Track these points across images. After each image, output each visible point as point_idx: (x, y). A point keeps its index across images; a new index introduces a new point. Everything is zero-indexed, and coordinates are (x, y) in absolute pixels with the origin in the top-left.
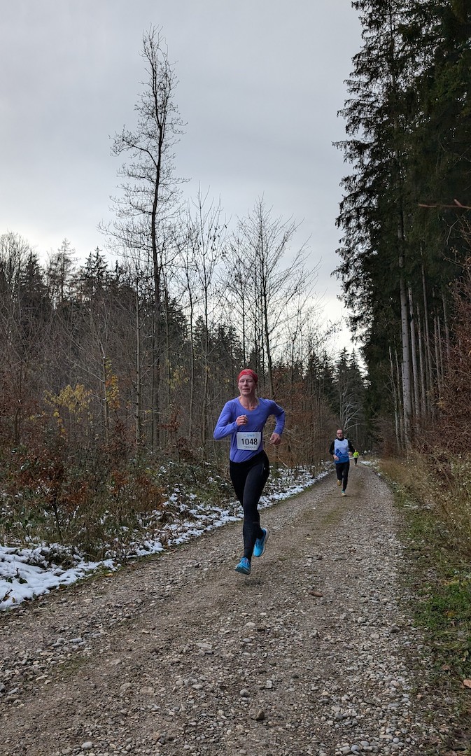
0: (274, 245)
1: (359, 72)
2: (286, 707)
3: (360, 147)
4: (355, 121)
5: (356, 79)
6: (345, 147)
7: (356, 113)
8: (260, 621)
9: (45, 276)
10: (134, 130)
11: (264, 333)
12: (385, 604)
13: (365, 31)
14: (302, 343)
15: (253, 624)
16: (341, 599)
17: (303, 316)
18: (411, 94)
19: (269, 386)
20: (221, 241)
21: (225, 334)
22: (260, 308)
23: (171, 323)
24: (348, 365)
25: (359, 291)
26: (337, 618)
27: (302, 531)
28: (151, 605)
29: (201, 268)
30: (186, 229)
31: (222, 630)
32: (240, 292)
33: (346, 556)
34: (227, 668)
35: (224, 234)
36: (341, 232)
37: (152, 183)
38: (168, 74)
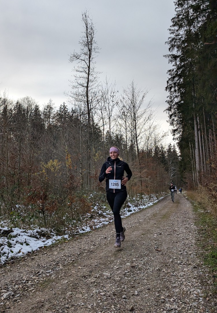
0: (139, 99)
1: (174, 26)
2: (144, 304)
3: (175, 57)
4: (173, 46)
5: (173, 28)
6: (169, 57)
7: (173, 43)
8: (133, 263)
9: (42, 115)
10: (78, 52)
11: (135, 137)
12: (190, 255)
13: (176, 8)
14: (151, 141)
15: (130, 264)
16: (170, 252)
17: (152, 129)
18: (196, 34)
19: (137, 159)
20: (116, 98)
21: (118, 138)
22: (133, 126)
23: (95, 133)
24: (172, 150)
25: (176, 119)
26: (168, 261)
27: (152, 222)
28: (84, 255)
29: (108, 109)
30: (101, 93)
31: (115, 267)
32: (124, 120)
33: (172, 233)
34: (117, 285)
35: (117, 95)
36: (168, 93)
37: (86, 74)
38: (93, 28)
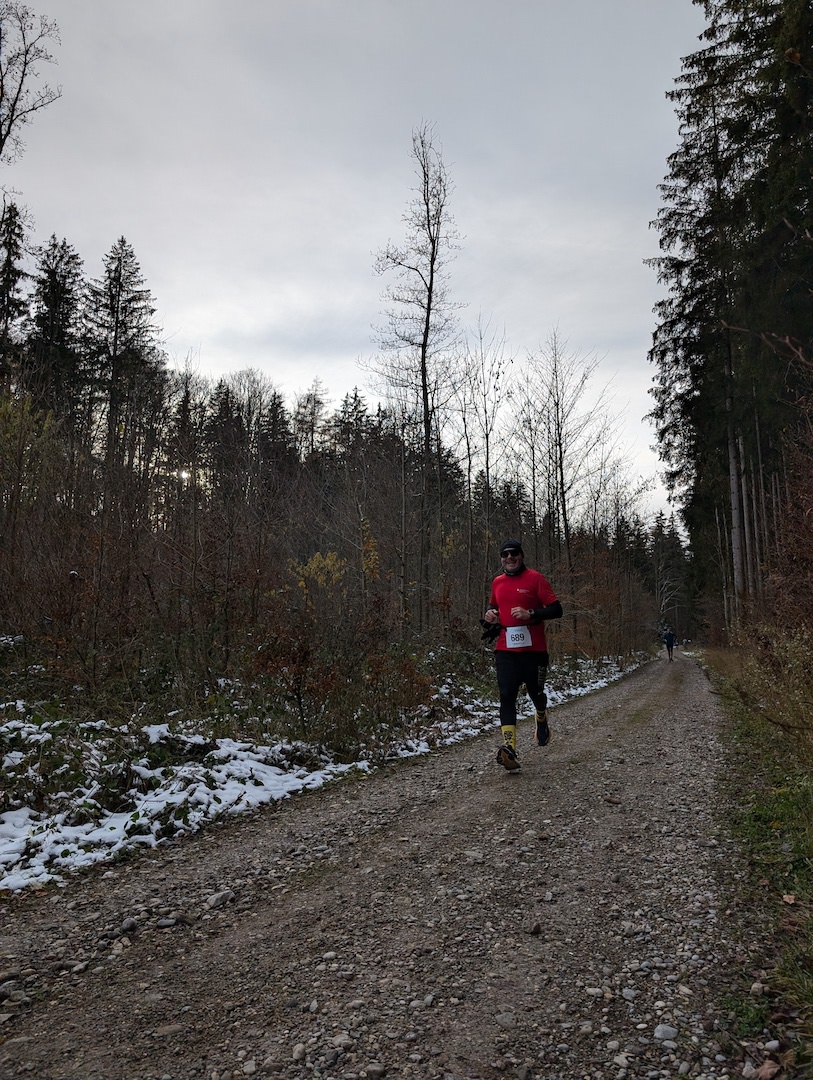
0: (571, 384)
1: (674, 176)
3: (677, 266)
4: (671, 234)
5: (671, 183)
6: (659, 265)
7: (672, 224)
8: (542, 829)
9: (292, 422)
10: (401, 244)
11: (559, 491)
12: (697, 813)
15: (535, 832)
16: (644, 807)
17: (608, 470)
19: (565, 556)
20: (506, 379)
21: (509, 492)
22: (554, 458)
23: (444, 477)
25: (677, 441)
26: (637, 827)
27: (601, 731)
28: (412, 811)
29: (481, 411)
32: (529, 441)
33: (654, 760)
34: (500, 879)
35: (509, 369)
36: (655, 368)
37: (422, 309)
38: (443, 178)
